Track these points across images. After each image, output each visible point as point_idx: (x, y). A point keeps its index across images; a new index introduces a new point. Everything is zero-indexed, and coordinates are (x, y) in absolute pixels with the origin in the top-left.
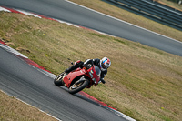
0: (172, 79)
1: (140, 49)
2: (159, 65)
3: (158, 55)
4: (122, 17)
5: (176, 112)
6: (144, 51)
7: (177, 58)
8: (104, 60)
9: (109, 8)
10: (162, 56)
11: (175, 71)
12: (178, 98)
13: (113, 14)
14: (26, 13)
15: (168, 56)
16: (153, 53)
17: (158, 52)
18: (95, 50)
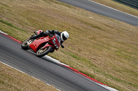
0: (77, 26)
1: (53, 4)
2: (68, 16)
3: (67, 8)
5: (80, 50)
6: (57, 5)
7: (81, 10)
10: (70, 9)
11: (79, 20)
12: (81, 40)
15: (75, 9)
16: (64, 7)
17: (67, 6)
18: (19, 5)
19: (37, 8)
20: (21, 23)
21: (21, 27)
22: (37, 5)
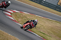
4: (57, 14)
8: (36, 20)
9: (53, 11)
13: (54, 13)
14: (25, 13)
18: (48, 25)
19: (56, 26)
20: (49, 33)
21: (49, 35)
22: (56, 25)
